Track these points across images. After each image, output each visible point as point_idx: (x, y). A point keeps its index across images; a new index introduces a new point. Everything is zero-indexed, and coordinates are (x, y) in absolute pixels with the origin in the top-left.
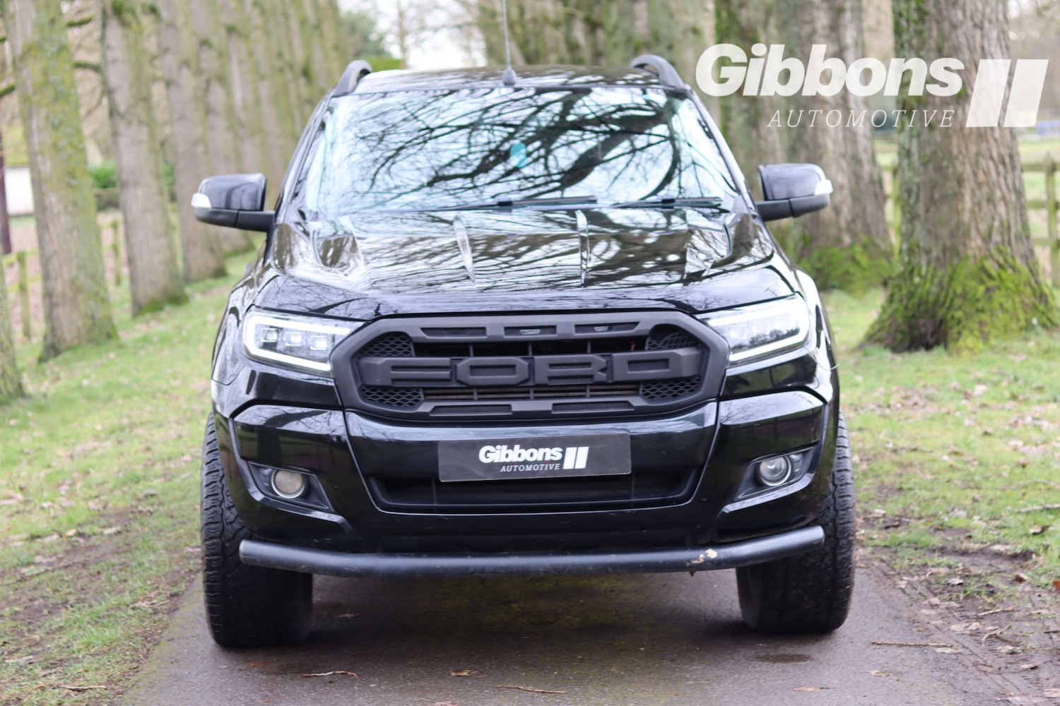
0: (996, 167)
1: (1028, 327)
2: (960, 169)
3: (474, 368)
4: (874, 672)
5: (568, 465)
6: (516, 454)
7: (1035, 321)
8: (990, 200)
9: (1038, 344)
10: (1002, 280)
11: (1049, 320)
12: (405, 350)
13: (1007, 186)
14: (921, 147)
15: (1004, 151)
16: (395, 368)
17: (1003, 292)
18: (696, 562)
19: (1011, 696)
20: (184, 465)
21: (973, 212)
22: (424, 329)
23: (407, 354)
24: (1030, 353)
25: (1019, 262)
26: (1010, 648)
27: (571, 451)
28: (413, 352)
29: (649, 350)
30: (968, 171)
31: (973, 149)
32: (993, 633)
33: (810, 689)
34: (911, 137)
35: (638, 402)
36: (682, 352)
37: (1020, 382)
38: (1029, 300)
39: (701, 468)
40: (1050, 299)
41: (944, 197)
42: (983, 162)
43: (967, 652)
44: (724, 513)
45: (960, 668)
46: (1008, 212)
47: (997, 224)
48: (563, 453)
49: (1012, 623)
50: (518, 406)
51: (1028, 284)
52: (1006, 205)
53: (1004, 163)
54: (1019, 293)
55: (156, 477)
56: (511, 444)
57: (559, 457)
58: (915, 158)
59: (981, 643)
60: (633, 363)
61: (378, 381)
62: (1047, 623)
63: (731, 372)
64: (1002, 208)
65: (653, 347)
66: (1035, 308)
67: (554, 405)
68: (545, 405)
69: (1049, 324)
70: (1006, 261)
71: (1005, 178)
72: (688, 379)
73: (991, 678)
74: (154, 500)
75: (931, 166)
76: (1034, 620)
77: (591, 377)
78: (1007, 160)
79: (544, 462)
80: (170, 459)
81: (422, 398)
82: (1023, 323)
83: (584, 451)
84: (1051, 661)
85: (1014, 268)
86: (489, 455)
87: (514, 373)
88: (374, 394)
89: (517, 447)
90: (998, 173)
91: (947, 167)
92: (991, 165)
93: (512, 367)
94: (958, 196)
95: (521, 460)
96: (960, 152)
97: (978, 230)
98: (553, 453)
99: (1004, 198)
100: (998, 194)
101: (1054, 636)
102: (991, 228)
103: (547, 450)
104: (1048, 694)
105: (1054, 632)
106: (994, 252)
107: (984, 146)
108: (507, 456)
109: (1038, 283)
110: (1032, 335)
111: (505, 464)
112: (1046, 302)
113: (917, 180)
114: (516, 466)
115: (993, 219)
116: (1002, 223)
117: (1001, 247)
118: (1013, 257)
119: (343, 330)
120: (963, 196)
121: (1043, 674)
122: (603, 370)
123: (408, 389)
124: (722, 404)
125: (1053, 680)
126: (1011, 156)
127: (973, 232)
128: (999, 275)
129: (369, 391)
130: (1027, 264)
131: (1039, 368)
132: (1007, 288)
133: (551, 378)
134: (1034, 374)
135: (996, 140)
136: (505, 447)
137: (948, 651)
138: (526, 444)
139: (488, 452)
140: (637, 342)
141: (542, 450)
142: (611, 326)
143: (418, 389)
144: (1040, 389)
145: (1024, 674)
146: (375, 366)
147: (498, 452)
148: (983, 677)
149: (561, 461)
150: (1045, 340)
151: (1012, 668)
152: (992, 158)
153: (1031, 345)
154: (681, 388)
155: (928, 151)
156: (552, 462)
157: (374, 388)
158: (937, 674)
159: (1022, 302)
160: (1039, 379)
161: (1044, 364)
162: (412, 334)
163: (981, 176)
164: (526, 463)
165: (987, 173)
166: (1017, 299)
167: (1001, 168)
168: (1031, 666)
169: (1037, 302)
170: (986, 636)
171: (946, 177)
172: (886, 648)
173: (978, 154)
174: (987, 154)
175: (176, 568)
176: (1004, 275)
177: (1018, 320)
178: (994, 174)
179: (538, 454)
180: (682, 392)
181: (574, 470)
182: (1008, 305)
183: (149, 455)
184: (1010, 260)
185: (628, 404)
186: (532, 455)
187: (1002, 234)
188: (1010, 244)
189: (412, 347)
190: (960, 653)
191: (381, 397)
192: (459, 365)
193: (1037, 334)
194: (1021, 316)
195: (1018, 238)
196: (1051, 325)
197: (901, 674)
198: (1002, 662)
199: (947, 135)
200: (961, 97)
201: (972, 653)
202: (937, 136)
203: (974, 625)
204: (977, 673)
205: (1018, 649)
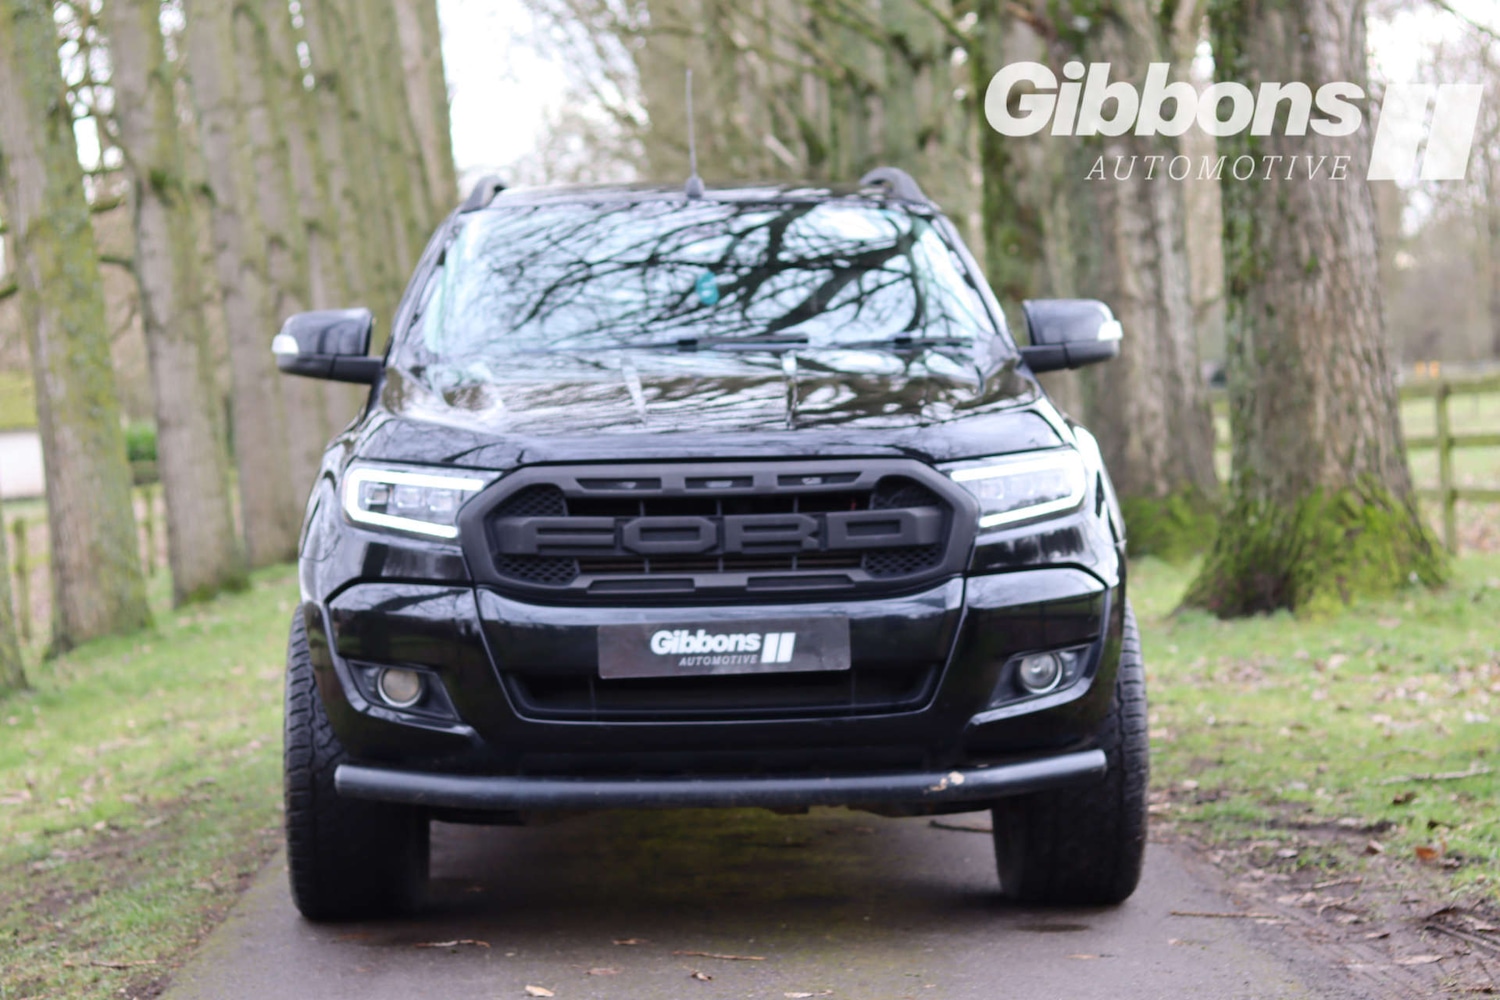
0: (1360, 366)
1: (1404, 584)
2: (1309, 368)
3: (645, 531)
4: (1172, 941)
5: (768, 657)
6: (702, 643)
7: (1414, 577)
8: (1352, 410)
9: (1417, 606)
10: (1368, 520)
11: (1433, 575)
12: (556, 507)
13: (1375, 393)
14: (1257, 340)
15: (1371, 345)
16: (543, 530)
17: (1370, 537)
18: (935, 789)
19: (1351, 964)
21: (1327, 428)
22: (581, 481)
23: (558, 513)
24: (1406, 617)
25: (1391, 496)
26: (1353, 917)
27: (771, 639)
28: (565, 510)
29: (875, 508)
30: (1320, 372)
31: (1328, 341)
32: (1333, 904)
33: (1085, 957)
34: (1243, 327)
35: (859, 576)
36: (917, 512)
37: (1391, 651)
38: (1406, 547)
39: (942, 662)
40: (1433, 547)
41: (1288, 408)
42: (1341, 360)
43: (1296, 923)
44: (972, 725)
45: (1285, 938)
46: (1376, 427)
47: (1360, 443)
48: (762, 641)
49: (1359, 895)
50: (702, 580)
51: (1403, 526)
52: (1374, 417)
54: (1392, 537)
56: (693, 629)
57: (755, 646)
58: (1249, 354)
59: (1315, 914)
60: (853, 526)
61: (519, 548)
62: (1405, 894)
63: (982, 540)
64: (1367, 423)
65: (879, 506)
66: (1414, 559)
67: (750, 580)
68: (738, 579)
69: (1432, 581)
70: (1373, 493)
71: (1372, 382)
72: (926, 548)
73: (1327, 948)
74: (211, 790)
75: (1271, 366)
76: (1389, 891)
77: (798, 543)
78: (1374, 357)
79: (736, 653)
80: (232, 745)
81: (578, 570)
82: (1396, 578)
83: (789, 639)
84: (1406, 929)
85: (1385, 504)
86: (664, 643)
87: (697, 537)
88: (515, 565)
89: (701, 633)
90: (1362, 374)
91: (1292, 367)
92: (1353, 365)
93: (694, 530)
94: (1308, 406)
95: (706, 650)
96: (1310, 346)
97: (1335, 452)
98: (749, 642)
99: (1370, 409)
100: (1362, 403)
101: (1414, 907)
102: (1352, 450)
103: (741, 638)
104: (1399, 962)
106: (1357, 482)
107: (1342, 338)
108: (688, 644)
109: (1418, 525)
110: (1409, 594)
111: (686, 655)
112: (1429, 552)
113: (1252, 384)
114: (699, 658)
115: (1355, 437)
116: (1367, 443)
117: (1367, 475)
118: (1384, 489)
119: (474, 484)
120: (1314, 405)
121: (1394, 942)
122: (814, 534)
123: (559, 559)
124: (971, 581)
125: (1408, 949)
126: (1380, 353)
127: (1329, 456)
128: (1365, 514)
129: (509, 561)
130: (1403, 499)
131: (1417, 636)
132: (1376, 532)
133: (746, 544)
134: (1411, 642)
135: (1359, 331)
136: (685, 633)
137: (1271, 922)
138: (713, 629)
139: (663, 639)
140: (858, 498)
141: (734, 638)
142: (826, 477)
143: (571, 559)
144: (1419, 659)
145: (1370, 943)
146: (515, 529)
147: (676, 640)
148: (1317, 947)
149: (759, 652)
150: (1428, 600)
151: (1355, 938)
152: (1352, 353)
153: (1409, 607)
154: (917, 560)
155: (1267, 344)
156: (746, 653)
157: (514, 557)
158: (1255, 944)
159: (1396, 551)
160: (1415, 646)
161: (1424, 629)
162: (564, 486)
163: (1339, 380)
164: (712, 654)
165: (1347, 374)
166: (1389, 546)
167: (1366, 368)
168: (1379, 935)
169: (1416, 552)
170: (1324, 907)
171: (1291, 380)
172: (1190, 918)
173: (1335, 349)
174: (1347, 349)
176: (1371, 513)
177: (1390, 574)
179: (728, 642)
180: (917, 564)
181: (775, 664)
182: (1376, 553)
184: (1379, 492)
185: (847, 579)
186: (720, 643)
187: (1368, 457)
188: (1378, 470)
189: (564, 503)
190: (1287, 924)
191: (523, 570)
192: (626, 527)
193: (1417, 593)
194: (1395, 568)
195: (1390, 463)
196: (1435, 583)
197: (1208, 943)
198: (1342, 932)
199: (1292, 323)
200: (1310, 272)
201: (1303, 924)
202: (1279, 324)
203: (1309, 897)
204: (1308, 943)
205: (1365, 919)
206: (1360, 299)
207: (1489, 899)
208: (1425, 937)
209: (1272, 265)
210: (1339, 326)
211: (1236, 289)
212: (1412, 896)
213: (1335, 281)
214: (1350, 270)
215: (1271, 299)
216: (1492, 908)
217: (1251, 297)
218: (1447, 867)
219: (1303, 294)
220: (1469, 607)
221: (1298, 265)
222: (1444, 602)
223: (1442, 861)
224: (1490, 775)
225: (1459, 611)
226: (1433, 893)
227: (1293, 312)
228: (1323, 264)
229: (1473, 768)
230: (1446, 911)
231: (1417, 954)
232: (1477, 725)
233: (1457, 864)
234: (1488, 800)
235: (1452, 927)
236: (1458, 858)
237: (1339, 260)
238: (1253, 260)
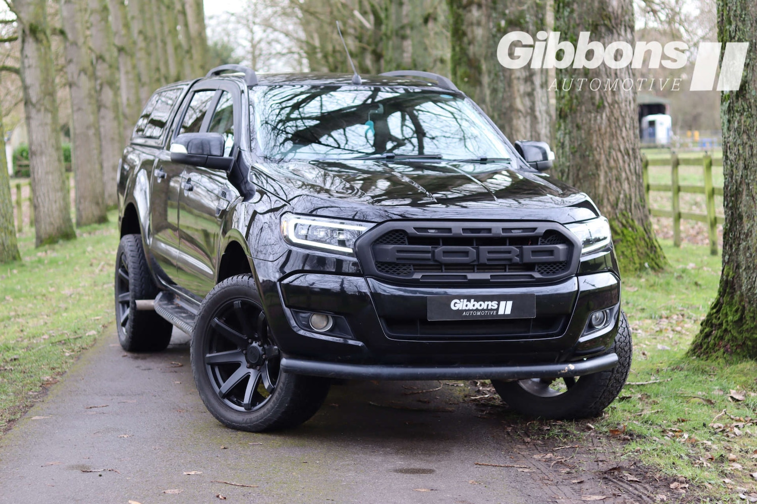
0: (623, 156)
1: (642, 268)
2: (597, 157)
4: (471, 481)
7: (646, 265)
8: (618, 179)
9: (647, 280)
10: (624, 235)
11: (657, 265)
13: (630, 170)
14: (571, 141)
17: (625, 244)
19: (559, 499)
20: (43, 341)
21: (605, 187)
24: (641, 286)
25: (636, 224)
26: (568, 470)
30: (603, 159)
31: (607, 144)
32: (560, 460)
33: (423, 490)
34: (565, 134)
37: (630, 305)
38: (643, 250)
40: (658, 250)
41: (586, 177)
42: (613, 153)
43: (539, 472)
45: (530, 481)
46: (630, 188)
47: (622, 196)
49: (574, 455)
51: (642, 239)
52: (629, 184)
53: (628, 155)
54: (636, 245)
55: (22, 348)
58: (567, 149)
59: (550, 467)
62: (598, 456)
64: (626, 186)
66: (647, 255)
69: (656, 267)
70: (627, 222)
71: (629, 165)
73: (550, 488)
74: (16, 362)
75: (578, 155)
76: (591, 454)
78: (631, 152)
80: (34, 337)
82: (638, 265)
84: (593, 478)
85: (633, 227)
90: (624, 162)
91: (589, 156)
92: (619, 155)
94: (595, 176)
96: (598, 145)
97: (608, 200)
99: (627, 179)
100: (624, 175)
101: (600, 464)
102: (618, 199)
104: (584, 499)
105: (601, 461)
106: (619, 215)
107: (614, 142)
109: (649, 238)
110: (644, 274)
112: (655, 252)
113: (568, 164)
115: (620, 193)
116: (625, 196)
117: (624, 212)
118: (632, 220)
120: (599, 176)
121: (585, 486)
125: (591, 490)
126: (633, 150)
127: (605, 201)
128: (622, 232)
130: (643, 225)
131: (645, 297)
132: (627, 241)
134: (641, 300)
135: (623, 138)
137: (526, 470)
144: (642, 310)
145: (573, 486)
148: (545, 487)
150: (653, 277)
151: (566, 482)
152: (620, 151)
153: (642, 281)
155: (576, 144)
158: (513, 484)
159: (638, 251)
160: (642, 303)
161: (649, 294)
163: (612, 163)
165: (616, 161)
166: (634, 249)
167: (626, 157)
168: (579, 481)
169: (649, 252)
170: (555, 462)
171: (588, 163)
172: (484, 467)
173: (610, 148)
174: (617, 148)
175: (18, 404)
176: (625, 232)
177: (635, 263)
178: (621, 161)
182: (627, 253)
183: (21, 335)
184: (630, 221)
187: (625, 203)
188: (631, 211)
190: (534, 472)
193: (647, 274)
194: (637, 260)
195: (637, 206)
196: (657, 268)
197: (489, 483)
198: (560, 479)
199: (589, 133)
200: (599, 108)
201: (542, 472)
202: (583, 134)
203: (549, 455)
204: (541, 485)
205: (573, 471)
206: (625, 122)
207: (640, 461)
208: (601, 484)
209: (580, 104)
210: (613, 135)
211: (562, 115)
212: (602, 458)
213: (612, 112)
214: (620, 108)
215: (579, 121)
216: (639, 468)
217: (569, 120)
218: (624, 439)
219: (595, 120)
220: (673, 281)
221: (593, 104)
222: (660, 279)
223: (622, 436)
224: (660, 383)
225: (668, 284)
226: (612, 457)
227: (590, 128)
228: (606, 104)
229: (653, 379)
230: (614, 469)
231: (594, 494)
232: (663, 350)
233: (629, 438)
234: (656, 399)
235: (616, 478)
236: (631, 435)
237: (615, 102)
238: (571, 99)
